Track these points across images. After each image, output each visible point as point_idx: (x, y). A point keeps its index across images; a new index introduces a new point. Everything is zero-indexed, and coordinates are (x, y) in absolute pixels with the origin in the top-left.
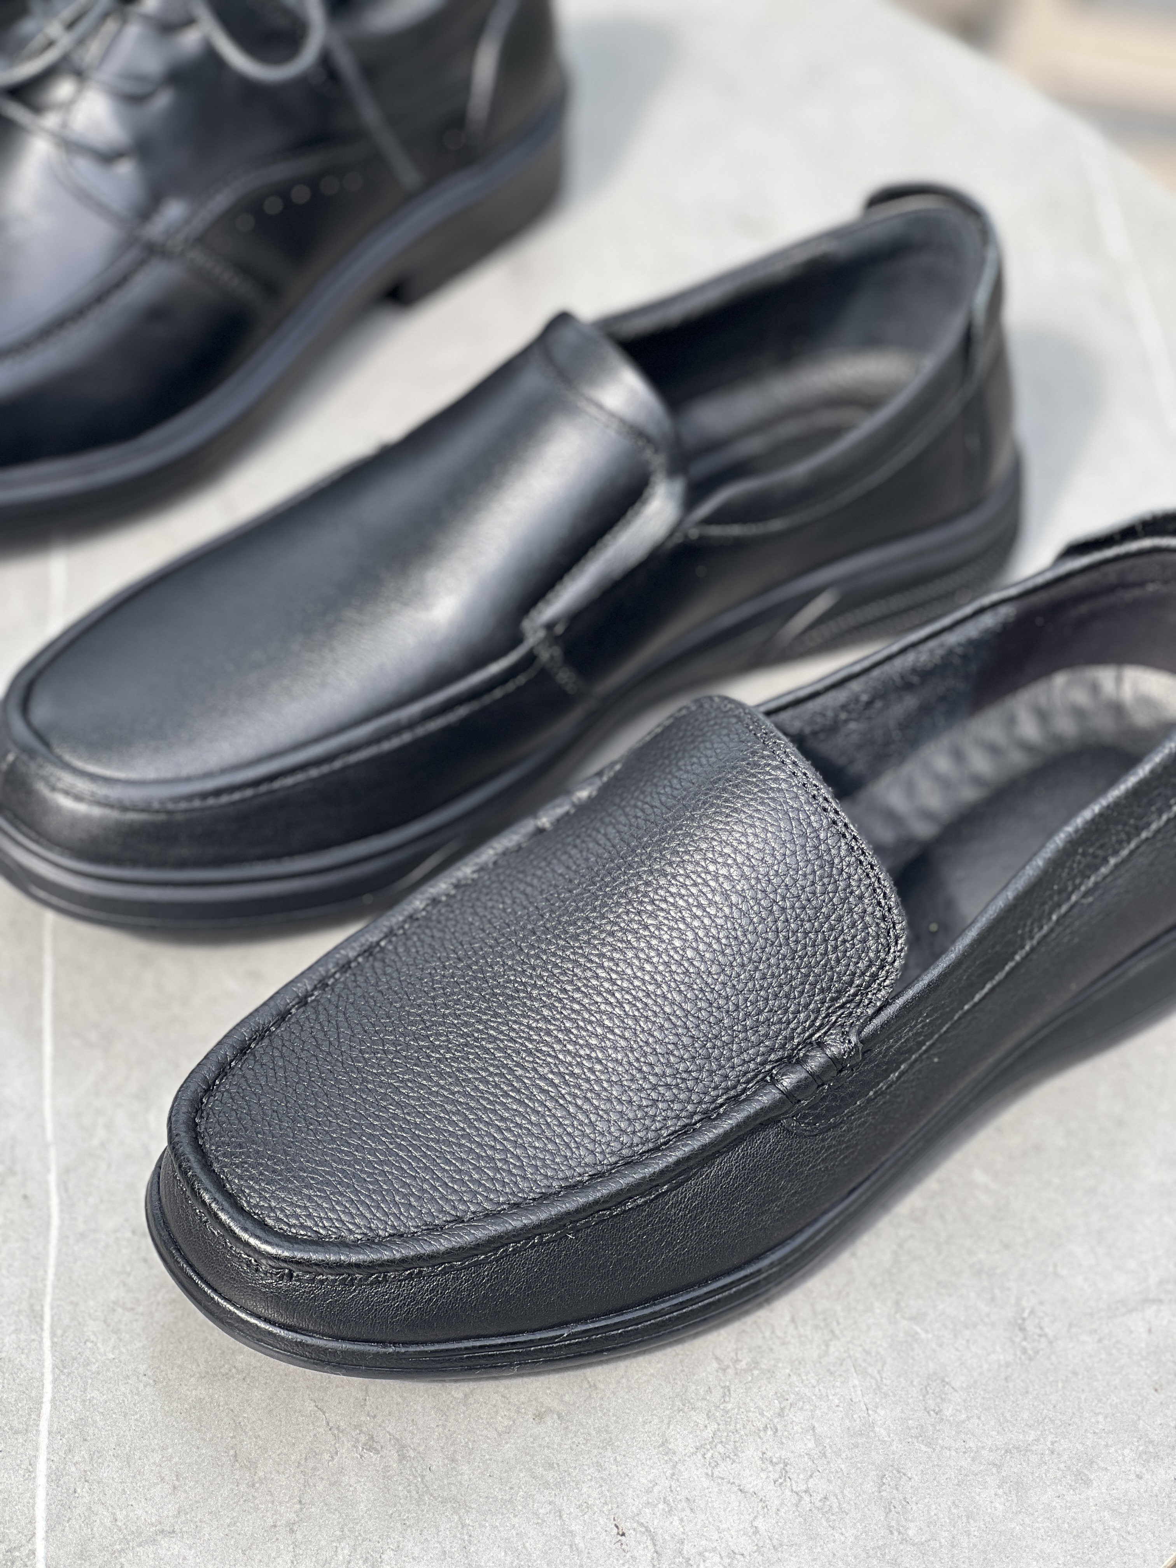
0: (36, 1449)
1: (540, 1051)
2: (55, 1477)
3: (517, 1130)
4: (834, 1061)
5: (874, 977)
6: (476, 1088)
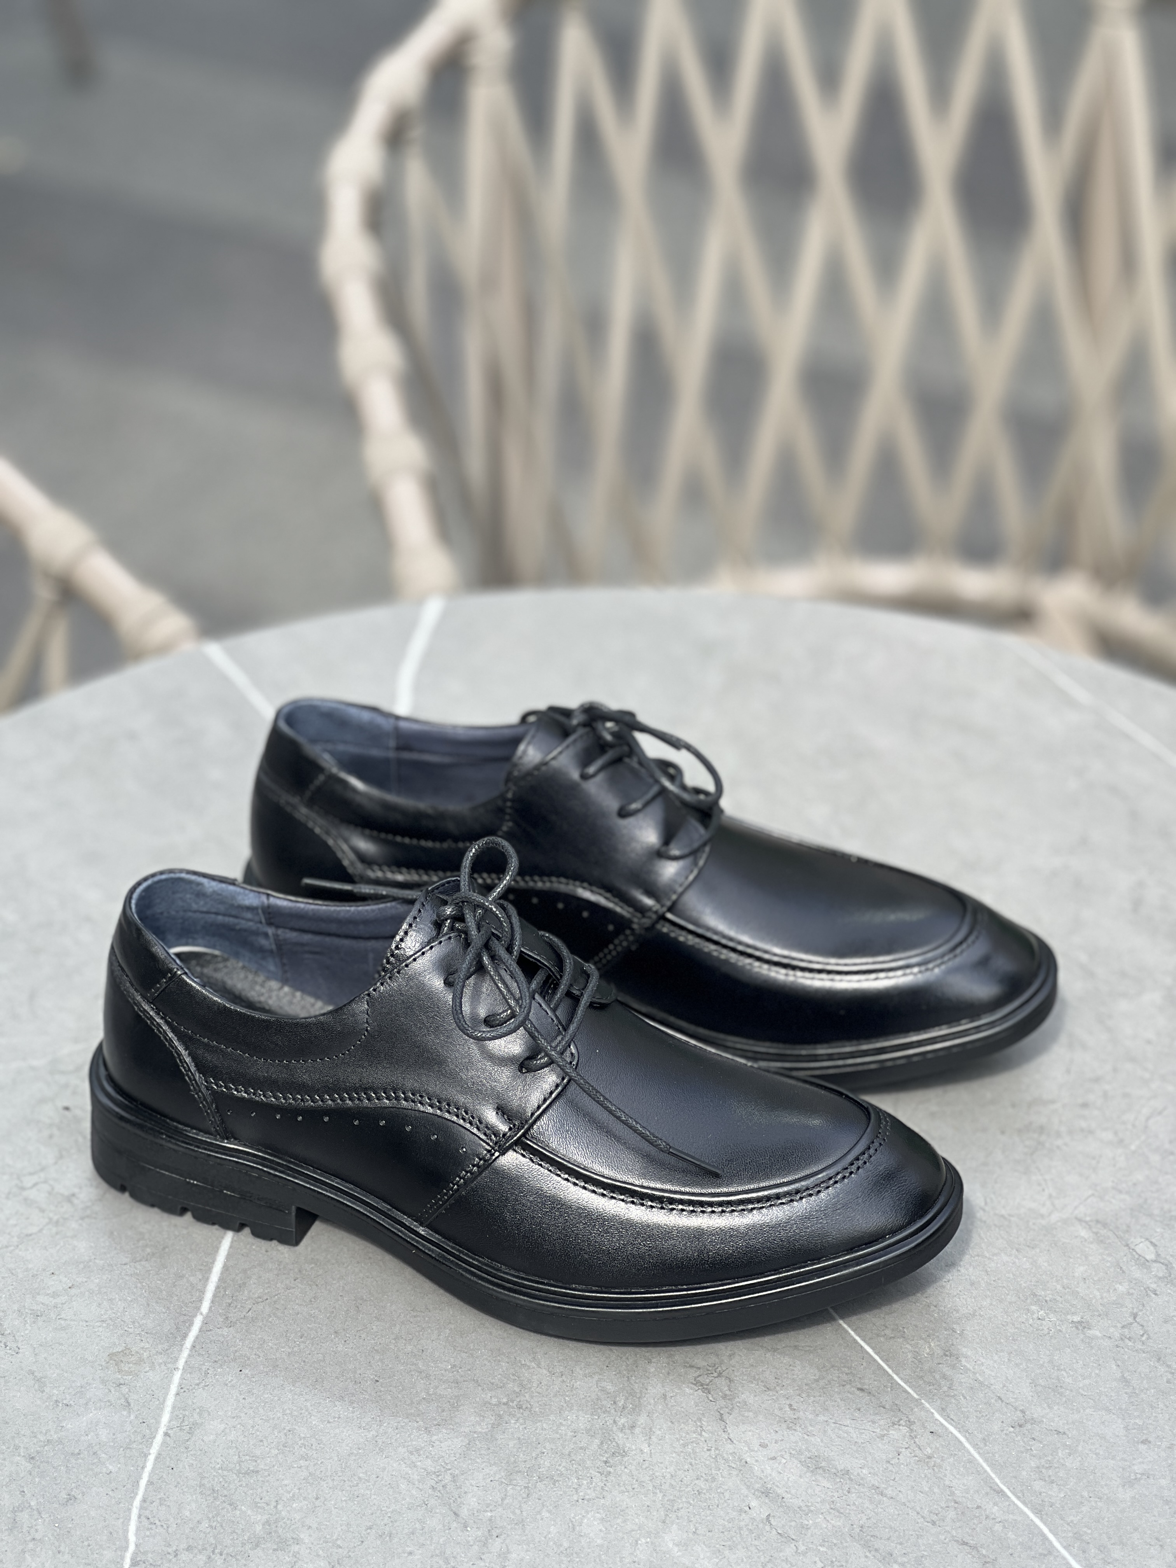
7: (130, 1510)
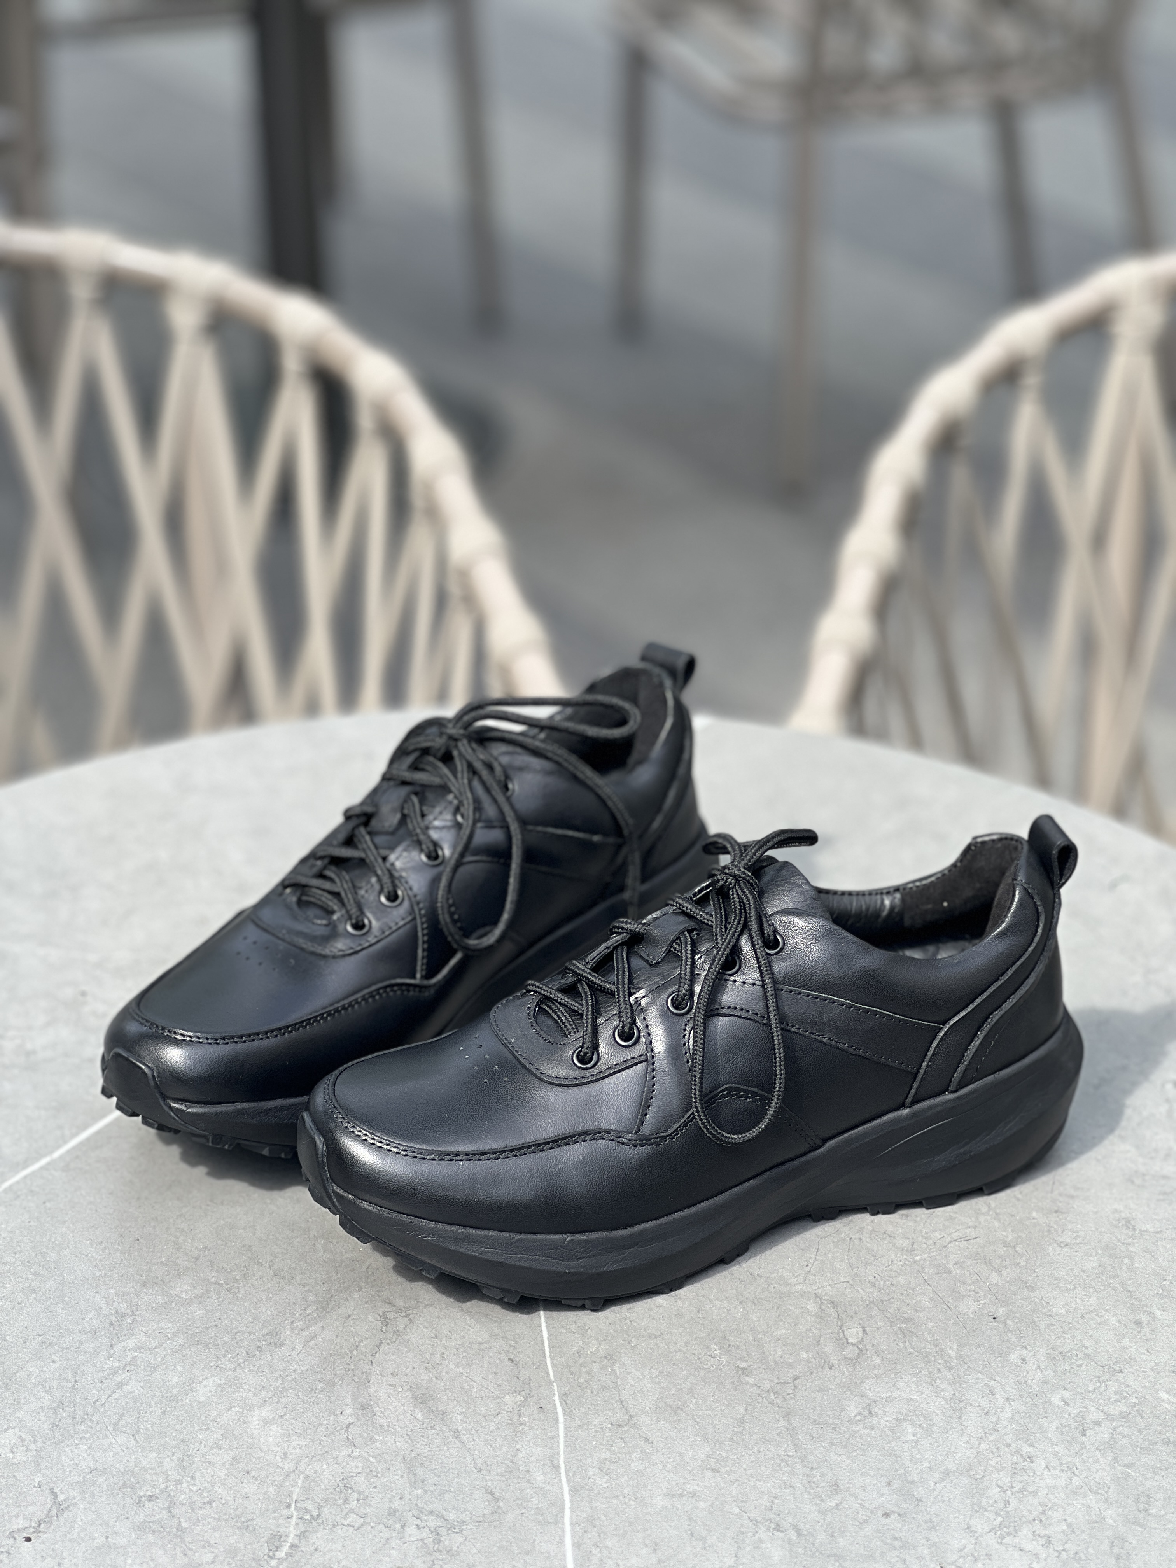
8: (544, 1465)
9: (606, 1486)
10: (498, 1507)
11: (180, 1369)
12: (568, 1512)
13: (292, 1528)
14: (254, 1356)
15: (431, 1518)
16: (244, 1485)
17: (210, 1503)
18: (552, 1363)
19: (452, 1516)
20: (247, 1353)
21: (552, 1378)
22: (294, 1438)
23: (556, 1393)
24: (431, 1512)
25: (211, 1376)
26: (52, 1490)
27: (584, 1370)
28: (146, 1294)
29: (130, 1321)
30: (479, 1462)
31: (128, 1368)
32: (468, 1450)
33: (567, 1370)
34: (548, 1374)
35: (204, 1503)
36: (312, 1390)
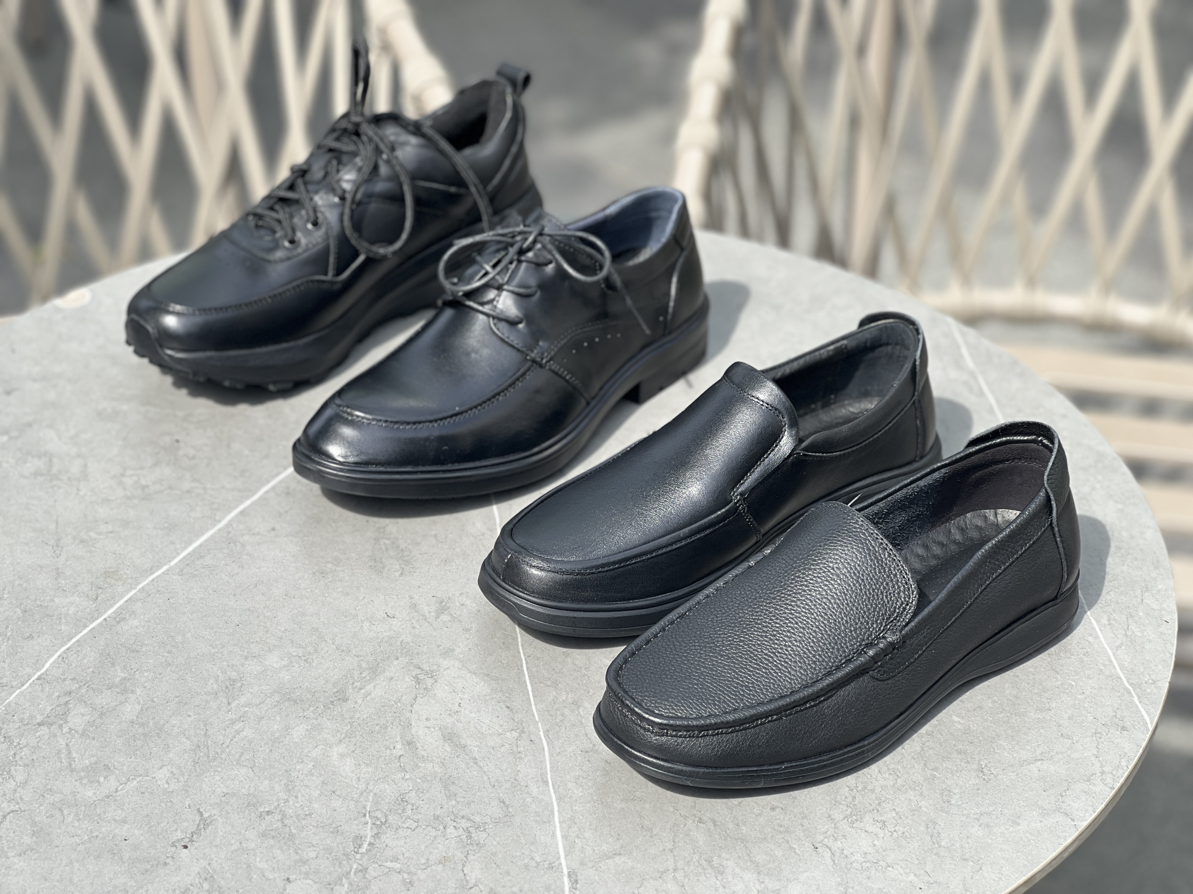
0: (555, 828)
1: (764, 644)
2: (565, 837)
3: (757, 675)
4: (891, 644)
5: (904, 609)
6: (738, 660)
7: (57, 651)
8: (538, 781)
9: (581, 794)
10: (509, 812)
11: (278, 718)
12: (556, 814)
13: (368, 832)
14: (329, 708)
15: (464, 821)
16: (332, 801)
17: (310, 815)
18: (536, 708)
19: (478, 819)
20: (324, 706)
21: (537, 719)
22: (363, 767)
23: (541, 730)
24: (463, 817)
25: (301, 724)
26: (198, 810)
27: (558, 713)
28: (249, 665)
29: (239, 685)
30: (493, 780)
31: (242, 719)
32: (485, 772)
33: (547, 713)
34: (534, 716)
35: (306, 815)
36: (372, 732)
